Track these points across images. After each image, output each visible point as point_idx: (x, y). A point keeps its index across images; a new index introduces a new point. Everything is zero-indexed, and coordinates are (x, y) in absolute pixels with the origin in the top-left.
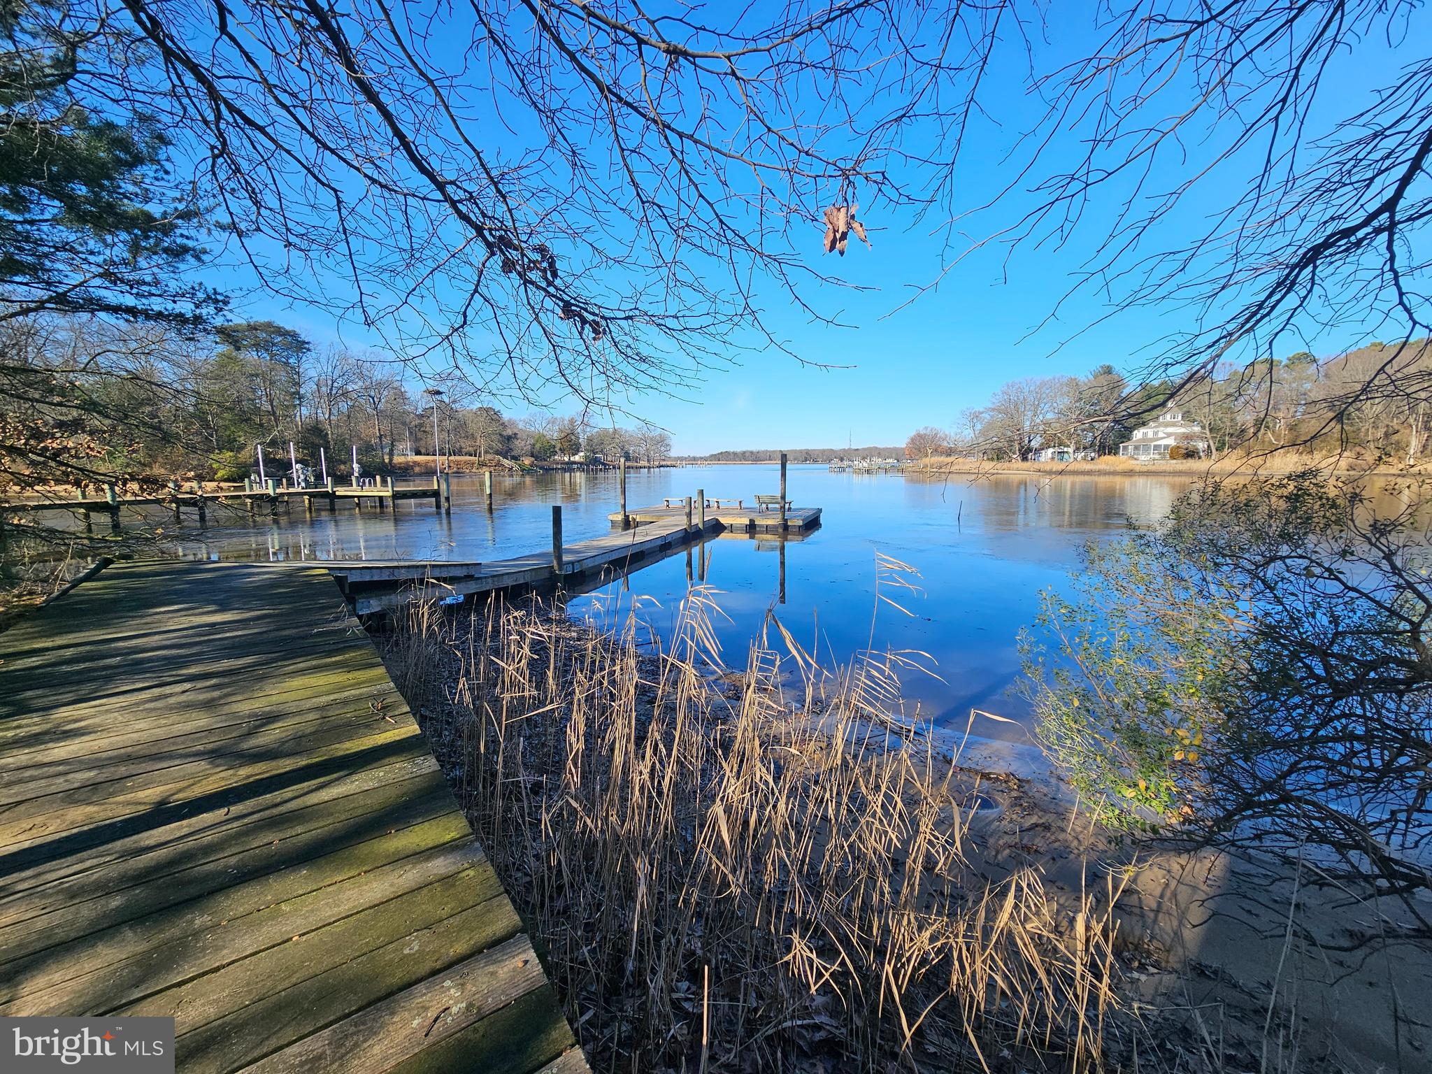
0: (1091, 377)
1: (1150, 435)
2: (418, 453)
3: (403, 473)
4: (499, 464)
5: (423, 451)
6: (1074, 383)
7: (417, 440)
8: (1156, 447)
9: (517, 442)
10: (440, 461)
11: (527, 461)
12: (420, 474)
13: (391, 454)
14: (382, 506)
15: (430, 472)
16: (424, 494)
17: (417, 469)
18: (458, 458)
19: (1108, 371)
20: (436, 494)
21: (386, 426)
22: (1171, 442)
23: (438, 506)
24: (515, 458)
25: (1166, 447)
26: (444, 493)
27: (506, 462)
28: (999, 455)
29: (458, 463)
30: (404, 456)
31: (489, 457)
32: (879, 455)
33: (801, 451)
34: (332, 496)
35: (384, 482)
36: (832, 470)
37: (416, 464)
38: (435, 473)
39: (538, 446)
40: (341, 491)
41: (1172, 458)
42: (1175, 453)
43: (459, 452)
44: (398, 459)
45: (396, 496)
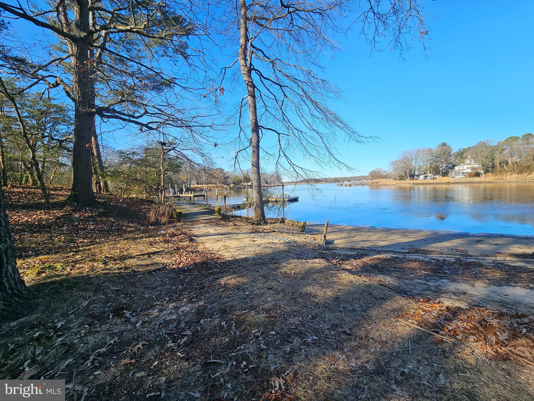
0: (437, 147)
1: (461, 168)
2: (198, 184)
3: (194, 190)
4: (223, 187)
5: (199, 183)
6: (430, 150)
7: (198, 180)
8: (463, 173)
9: (228, 179)
10: (205, 186)
11: (232, 185)
12: (198, 191)
13: (190, 184)
14: (190, 199)
15: (202, 190)
16: (201, 196)
17: (197, 189)
18: (210, 185)
19: (444, 144)
20: (204, 196)
21: (189, 176)
22: (469, 171)
23: (204, 199)
24: (228, 185)
25: (467, 173)
26: (206, 195)
27: (225, 186)
28: (401, 178)
29: (210, 187)
30: (194, 185)
31: (220, 184)
32: (365, 179)
33: (333, 178)
34: (179, 197)
35: (191, 193)
36: (338, 185)
37: (198, 187)
38: (203, 190)
39: (236, 180)
40: (181, 195)
41: (469, 176)
42: (470, 175)
43: (210, 183)
44: (192, 186)
45: (194, 196)
